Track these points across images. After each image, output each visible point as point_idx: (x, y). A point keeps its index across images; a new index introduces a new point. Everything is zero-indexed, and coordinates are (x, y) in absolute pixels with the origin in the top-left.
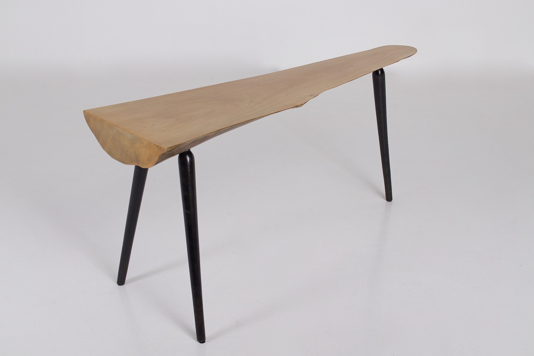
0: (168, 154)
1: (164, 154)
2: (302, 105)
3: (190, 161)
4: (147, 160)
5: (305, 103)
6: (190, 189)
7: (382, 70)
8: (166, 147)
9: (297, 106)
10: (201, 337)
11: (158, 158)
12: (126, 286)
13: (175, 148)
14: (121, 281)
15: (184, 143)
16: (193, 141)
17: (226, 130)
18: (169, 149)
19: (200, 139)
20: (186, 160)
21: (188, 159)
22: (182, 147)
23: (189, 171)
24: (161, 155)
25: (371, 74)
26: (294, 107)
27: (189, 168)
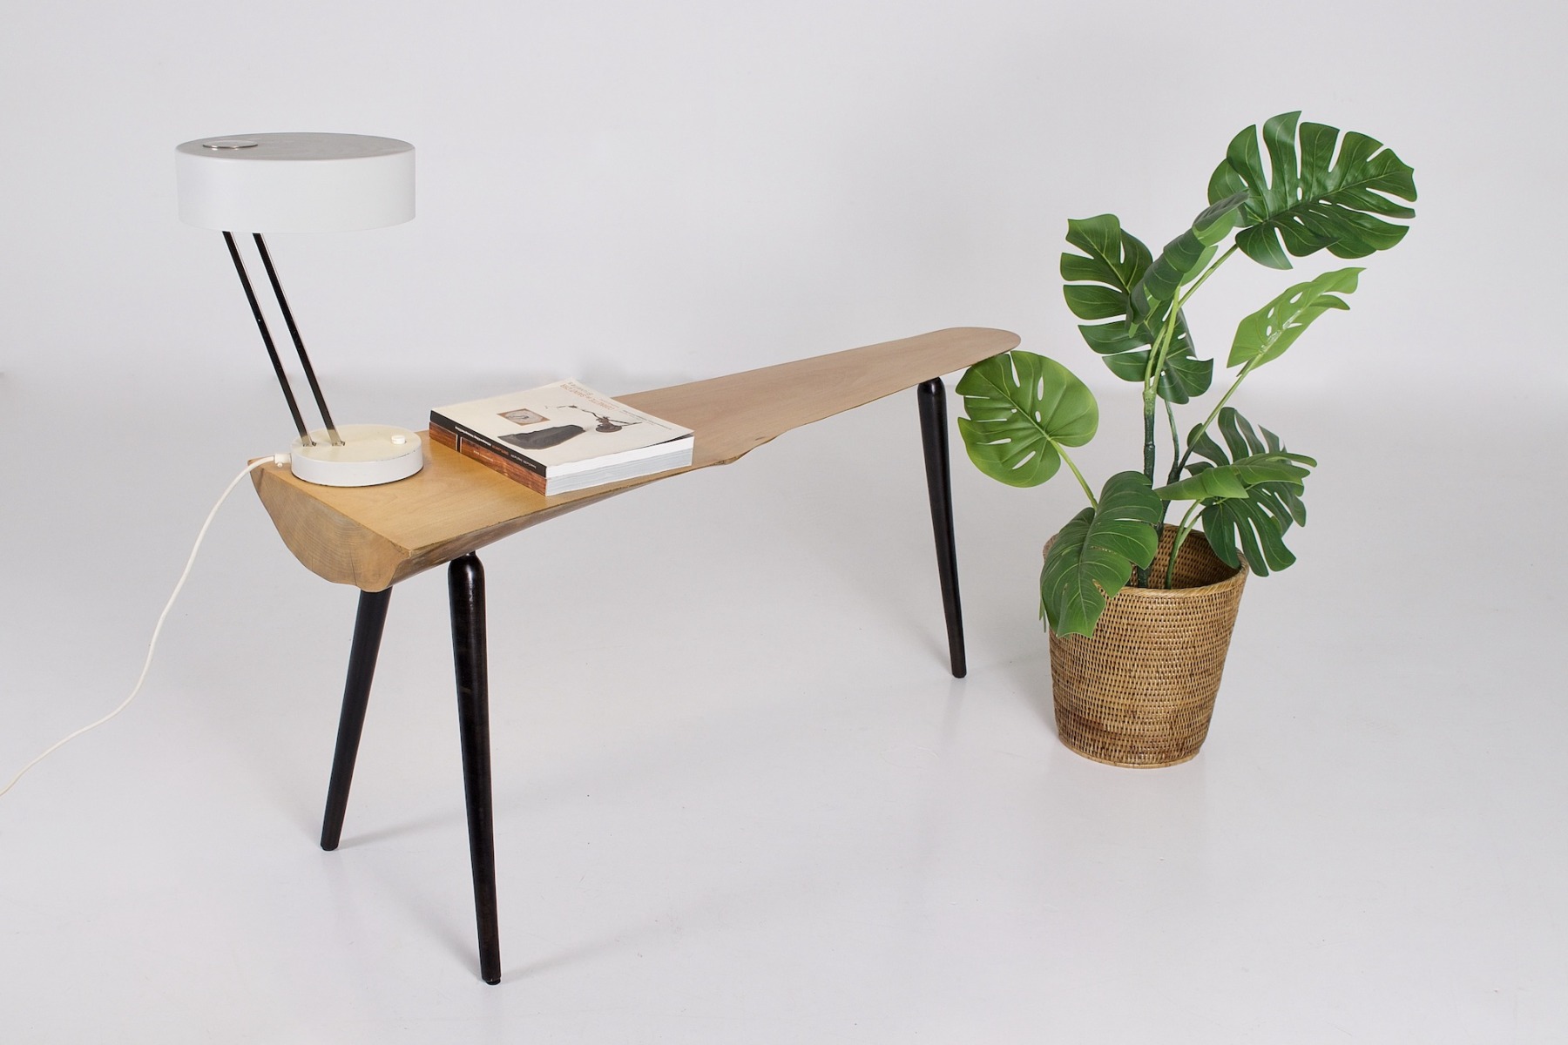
0: (416, 563)
1: (408, 562)
2: (735, 459)
3: (474, 580)
4: (374, 575)
5: (742, 455)
6: (473, 641)
7: (938, 382)
8: (413, 545)
9: (723, 462)
10: (491, 970)
11: (394, 570)
12: (339, 852)
13: (433, 550)
14: (330, 839)
15: (458, 539)
16: (475, 534)
17: (555, 511)
18: (418, 552)
19: (493, 531)
20: (465, 575)
21: (470, 575)
22: (450, 547)
23: (471, 599)
24: (400, 564)
25: (916, 388)
26: (714, 465)
27: (471, 593)
